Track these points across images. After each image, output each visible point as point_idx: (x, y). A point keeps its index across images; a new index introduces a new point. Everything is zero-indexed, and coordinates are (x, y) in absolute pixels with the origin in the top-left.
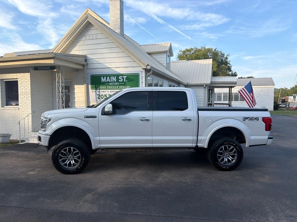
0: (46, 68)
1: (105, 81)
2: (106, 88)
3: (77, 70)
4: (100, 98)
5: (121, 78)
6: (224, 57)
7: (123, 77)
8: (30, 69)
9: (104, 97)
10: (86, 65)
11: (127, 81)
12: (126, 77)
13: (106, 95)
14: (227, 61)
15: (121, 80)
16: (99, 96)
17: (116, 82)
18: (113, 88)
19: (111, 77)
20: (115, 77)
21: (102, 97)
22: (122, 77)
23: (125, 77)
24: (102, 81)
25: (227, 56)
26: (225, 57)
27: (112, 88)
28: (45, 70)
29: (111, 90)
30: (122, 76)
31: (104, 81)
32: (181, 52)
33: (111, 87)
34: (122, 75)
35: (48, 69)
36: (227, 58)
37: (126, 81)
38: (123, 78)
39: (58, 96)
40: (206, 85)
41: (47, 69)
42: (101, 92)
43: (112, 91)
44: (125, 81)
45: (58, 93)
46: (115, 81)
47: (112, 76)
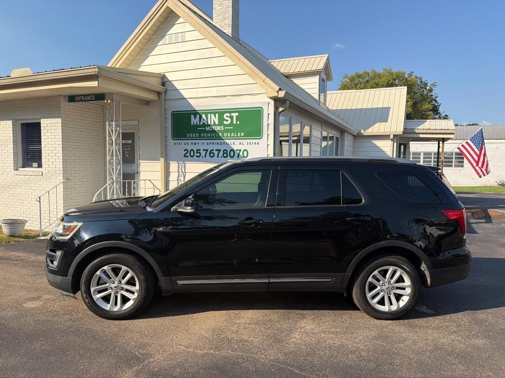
0: (89, 98)
2: (200, 136)
3: (147, 103)
4: (188, 156)
5: (227, 116)
6: (426, 89)
8: (61, 99)
9: (196, 154)
10: (163, 93)
11: (238, 123)
13: (200, 150)
14: (432, 95)
15: (227, 121)
16: (186, 152)
17: (217, 125)
18: (213, 137)
19: (209, 115)
20: (217, 115)
21: (192, 155)
22: (229, 115)
23: (235, 115)
24: (192, 124)
25: (432, 86)
26: (428, 88)
27: (211, 137)
28: (86, 100)
29: (209, 141)
30: (230, 113)
31: (195, 124)
32: (346, 79)
33: (209, 135)
34: (230, 111)
35: (93, 100)
36: (431, 91)
37: (236, 122)
38: (231, 117)
39: (110, 150)
40: (394, 135)
41: (90, 100)
42: (190, 144)
43: (210, 143)
45: (109, 144)
47: (211, 113)
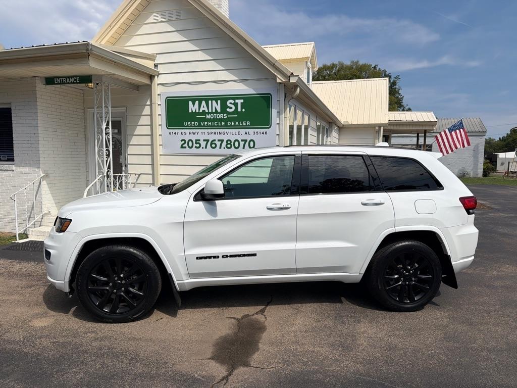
0: (72, 80)
1: (197, 111)
2: (200, 125)
3: (137, 87)
4: (185, 148)
5: (230, 103)
7: (237, 101)
8: (37, 81)
9: (195, 145)
10: (156, 77)
11: (244, 110)
12: (242, 101)
13: (199, 140)
15: (231, 108)
16: (183, 142)
17: (220, 113)
18: (214, 126)
19: (210, 102)
20: (219, 102)
21: (190, 145)
22: (233, 102)
23: (239, 102)
24: (190, 111)
27: (212, 126)
28: (68, 83)
29: (210, 131)
30: (234, 99)
31: (194, 111)
33: (210, 124)
34: (235, 97)
35: (77, 83)
37: (241, 110)
38: (236, 105)
39: (98, 140)
41: (74, 83)
44: (239, 110)
45: (98, 133)
46: (219, 110)
47: (212, 100)
